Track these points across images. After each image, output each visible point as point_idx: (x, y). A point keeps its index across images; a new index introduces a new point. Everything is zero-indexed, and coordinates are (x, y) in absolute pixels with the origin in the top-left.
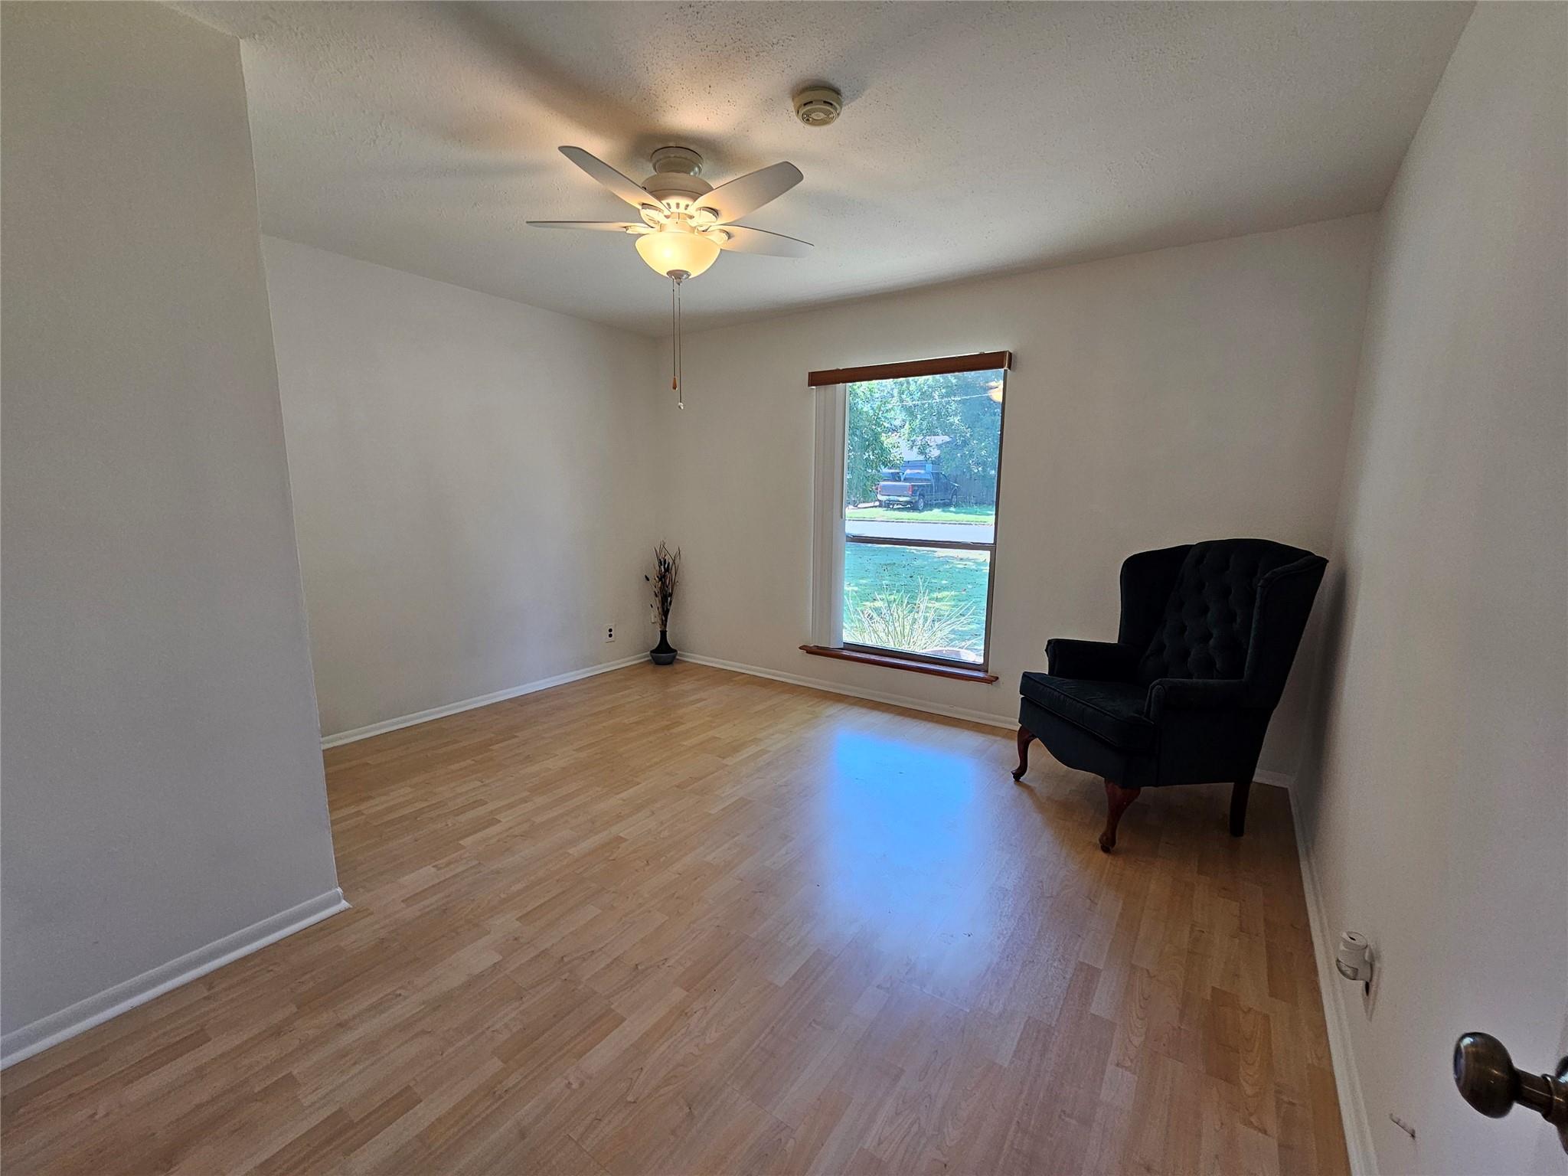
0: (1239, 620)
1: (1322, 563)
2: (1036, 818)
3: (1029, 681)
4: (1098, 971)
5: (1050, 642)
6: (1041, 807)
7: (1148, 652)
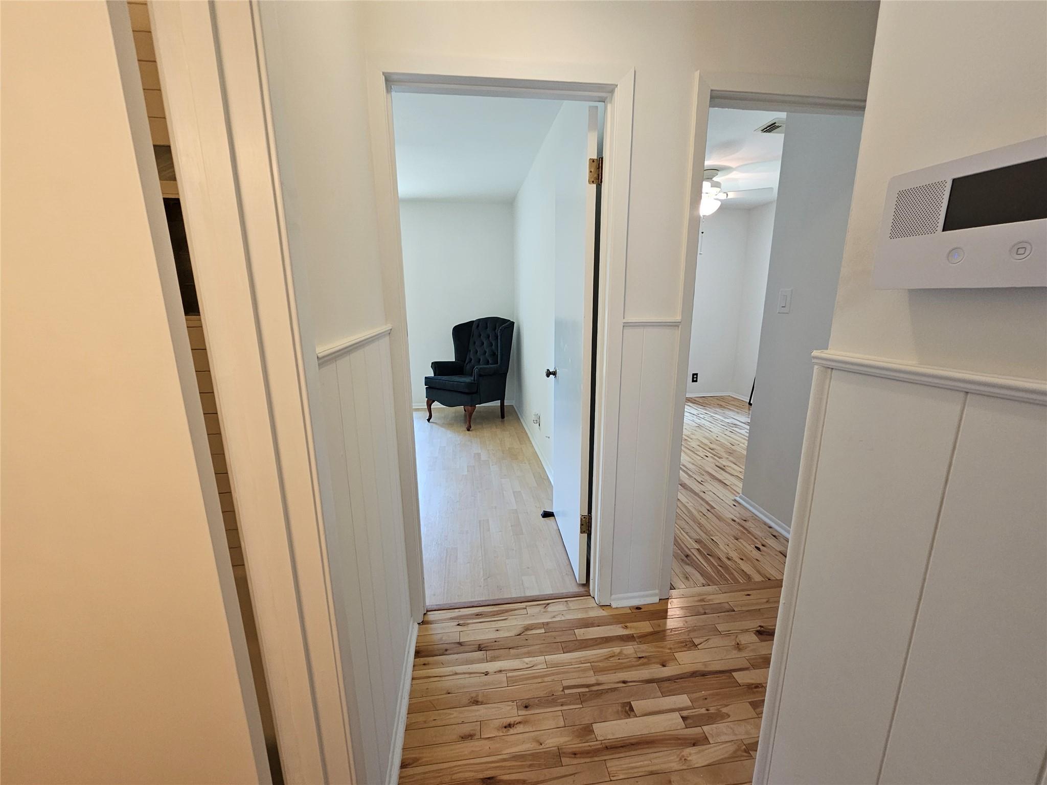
0: (494, 345)
1: (513, 323)
2: (443, 429)
3: (428, 380)
4: (480, 453)
5: (432, 363)
6: (442, 425)
7: (466, 362)
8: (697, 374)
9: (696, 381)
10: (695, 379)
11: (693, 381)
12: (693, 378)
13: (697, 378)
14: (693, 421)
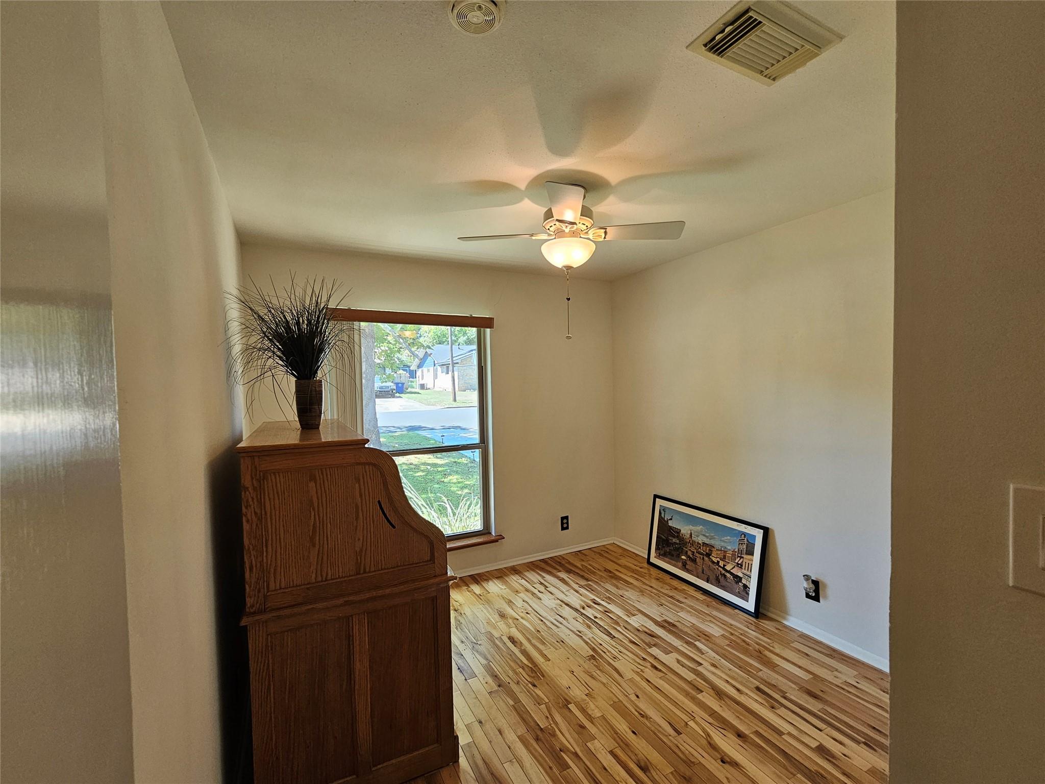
8: (567, 518)
9: (567, 528)
10: (565, 526)
11: (563, 529)
12: (562, 524)
13: (567, 523)
14: (579, 634)
